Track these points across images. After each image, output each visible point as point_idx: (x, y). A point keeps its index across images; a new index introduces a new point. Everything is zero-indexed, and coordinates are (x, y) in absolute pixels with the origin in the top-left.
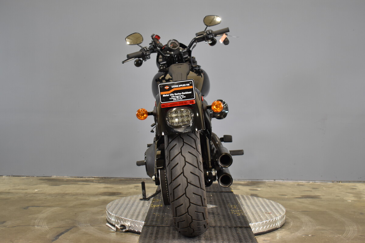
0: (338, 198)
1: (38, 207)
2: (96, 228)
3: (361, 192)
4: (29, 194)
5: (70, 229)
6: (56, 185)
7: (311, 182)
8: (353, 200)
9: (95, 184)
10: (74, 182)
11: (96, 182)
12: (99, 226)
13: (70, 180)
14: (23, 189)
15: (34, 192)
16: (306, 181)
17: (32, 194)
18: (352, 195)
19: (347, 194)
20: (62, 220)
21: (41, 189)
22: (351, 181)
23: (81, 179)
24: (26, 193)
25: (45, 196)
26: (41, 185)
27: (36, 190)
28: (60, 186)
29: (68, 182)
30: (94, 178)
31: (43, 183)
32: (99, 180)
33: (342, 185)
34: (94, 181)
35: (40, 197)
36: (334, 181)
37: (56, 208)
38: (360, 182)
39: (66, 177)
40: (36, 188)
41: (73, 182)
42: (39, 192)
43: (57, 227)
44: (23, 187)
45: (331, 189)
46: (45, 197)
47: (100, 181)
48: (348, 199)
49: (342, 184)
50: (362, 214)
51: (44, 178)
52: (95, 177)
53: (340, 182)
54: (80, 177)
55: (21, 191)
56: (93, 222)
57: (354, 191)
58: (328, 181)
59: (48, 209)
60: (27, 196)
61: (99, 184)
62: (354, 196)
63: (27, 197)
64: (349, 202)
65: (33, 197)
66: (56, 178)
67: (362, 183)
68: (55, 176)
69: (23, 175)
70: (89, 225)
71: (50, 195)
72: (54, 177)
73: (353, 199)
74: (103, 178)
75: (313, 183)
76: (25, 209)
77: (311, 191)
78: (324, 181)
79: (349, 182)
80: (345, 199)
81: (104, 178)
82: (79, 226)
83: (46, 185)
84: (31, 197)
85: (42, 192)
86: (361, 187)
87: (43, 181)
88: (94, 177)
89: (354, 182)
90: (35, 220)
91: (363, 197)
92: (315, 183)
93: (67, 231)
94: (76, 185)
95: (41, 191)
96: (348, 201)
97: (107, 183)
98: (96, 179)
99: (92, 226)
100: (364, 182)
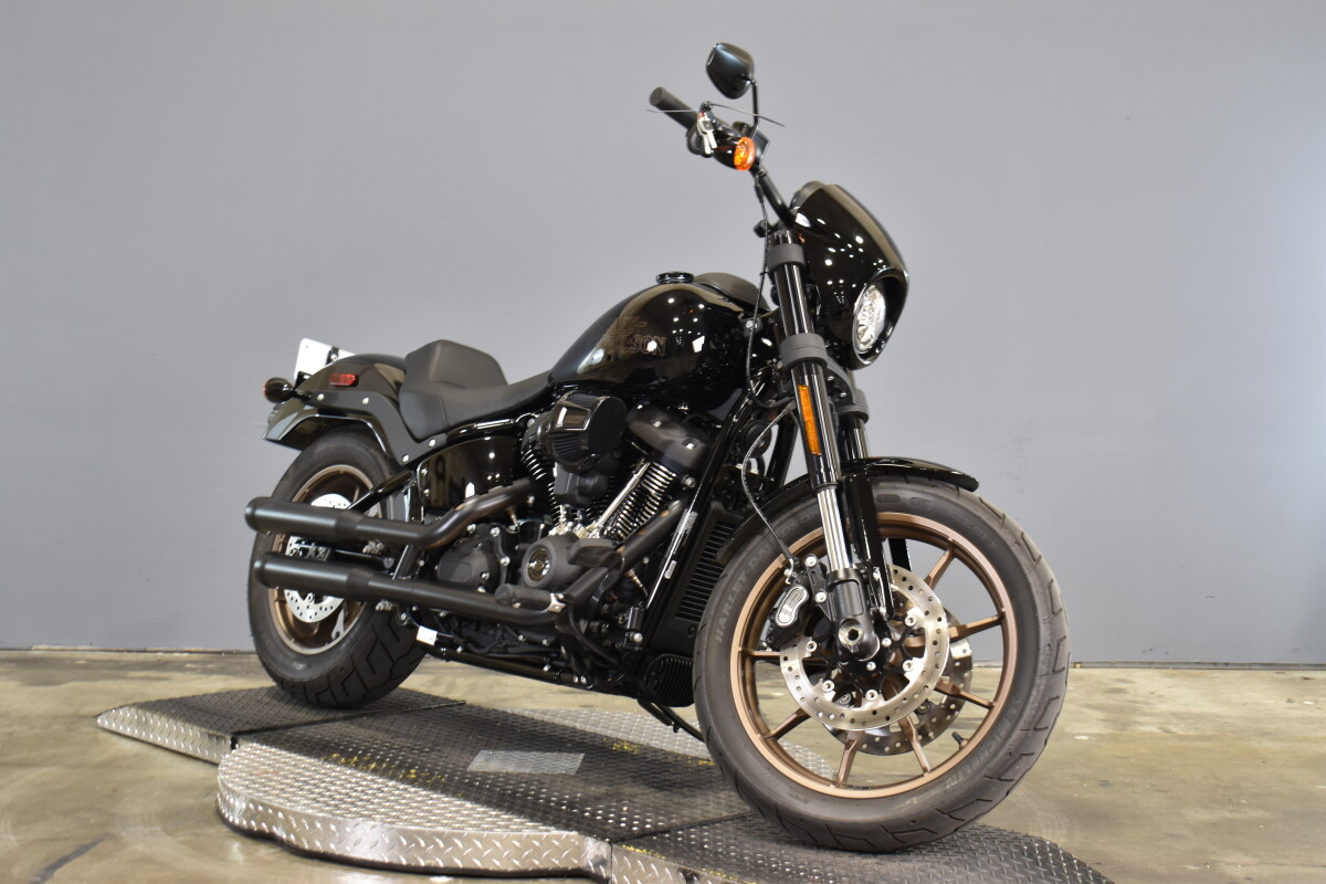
2: (182, 842)
3: (1139, 705)
5: (93, 844)
6: (47, 683)
8: (1098, 735)
9: (189, 675)
10: (113, 668)
11: (193, 670)
12: (192, 834)
13: (98, 661)
18: (1101, 715)
19: (1085, 710)
20: (67, 814)
22: (1117, 662)
23: (142, 656)
28: (62, 686)
29: (91, 669)
30: (190, 652)
32: (205, 662)
34: (188, 665)
37: (44, 770)
38: (1149, 665)
39: (84, 653)
41: (108, 668)
43: (48, 840)
46: (9, 730)
47: (210, 666)
48: (1080, 731)
49: (1083, 672)
50: (1105, 784)
51: (4, 655)
52: (193, 649)
53: (1077, 667)
54: (137, 651)
56: (171, 819)
57: (1114, 700)
59: (18, 773)
61: (203, 676)
62: (1105, 720)
64: (1080, 741)
66: (47, 654)
67: (1154, 668)
68: (46, 647)
70: (158, 828)
71: (24, 719)
72: (40, 650)
73: (1099, 729)
74: (220, 653)
79: (1111, 665)
80: (1068, 730)
81: (227, 653)
82: (124, 834)
83: (11, 685)
86: (1146, 682)
88: (188, 649)
89: (1128, 664)
91: (1136, 723)
92: (987, 670)
93: (81, 850)
94: (120, 682)
96: (1078, 738)
97: (234, 673)
98: (195, 656)
99: (169, 832)
100: (1163, 665)
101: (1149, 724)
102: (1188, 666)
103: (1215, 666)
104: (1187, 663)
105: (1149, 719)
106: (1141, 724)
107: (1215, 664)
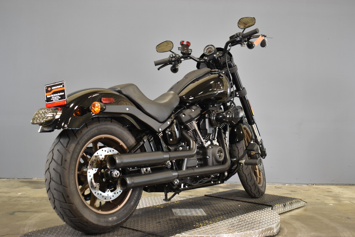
0: (319, 201)
1: (24, 213)
3: (338, 195)
4: (13, 198)
6: (39, 188)
7: (287, 184)
8: (334, 204)
14: (5, 193)
15: (18, 196)
16: (282, 183)
17: (15, 197)
18: (330, 198)
19: (326, 197)
21: (24, 193)
24: (10, 197)
25: (30, 200)
26: (23, 188)
27: (19, 194)
28: (43, 189)
31: (25, 185)
33: (317, 188)
35: (25, 201)
36: (309, 184)
37: (43, 214)
38: (333, 184)
40: (19, 192)
42: (23, 196)
44: (6, 190)
45: (308, 192)
48: (329, 203)
49: (316, 186)
51: (25, 180)
53: (314, 185)
55: (4, 194)
57: (330, 194)
58: (303, 184)
59: (36, 214)
60: (11, 200)
62: (333, 200)
63: (11, 202)
64: (331, 205)
65: (17, 202)
66: (37, 180)
67: (335, 185)
69: (3, 177)
71: (34, 198)
72: (35, 179)
73: (334, 202)
75: (289, 186)
76: (11, 214)
77: (291, 194)
78: (299, 184)
79: (323, 184)
83: (29, 188)
84: (15, 201)
85: (25, 196)
86: (335, 189)
87: (24, 184)
89: (327, 184)
90: (24, 227)
91: (342, 200)
92: (291, 186)
95: (25, 194)
100: (337, 185)
101: (346, 201)
102: (343, 185)
103: (350, 185)
104: (343, 184)
105: (344, 199)
106: (344, 201)
107: (350, 184)
